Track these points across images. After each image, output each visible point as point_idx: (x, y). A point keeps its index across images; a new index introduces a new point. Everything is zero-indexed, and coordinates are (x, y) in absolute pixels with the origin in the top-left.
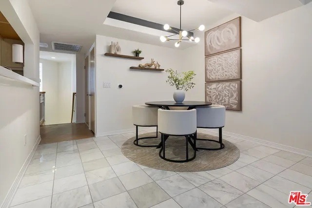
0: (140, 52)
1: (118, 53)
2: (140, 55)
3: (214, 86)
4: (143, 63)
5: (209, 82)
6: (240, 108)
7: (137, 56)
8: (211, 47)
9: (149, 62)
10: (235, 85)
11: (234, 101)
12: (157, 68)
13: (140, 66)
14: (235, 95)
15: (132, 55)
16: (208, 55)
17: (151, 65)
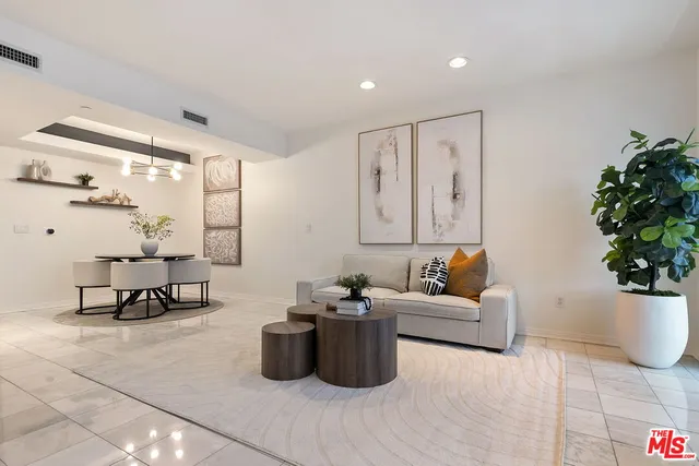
0: (91, 178)
1: (46, 178)
2: (91, 184)
3: (213, 234)
4: (96, 195)
5: (208, 228)
6: (239, 263)
7: (84, 183)
8: (211, 182)
9: (109, 195)
10: (234, 233)
11: (233, 253)
12: (126, 203)
13: (90, 200)
14: (234, 245)
15: (76, 182)
16: (207, 192)
17: (113, 199)
